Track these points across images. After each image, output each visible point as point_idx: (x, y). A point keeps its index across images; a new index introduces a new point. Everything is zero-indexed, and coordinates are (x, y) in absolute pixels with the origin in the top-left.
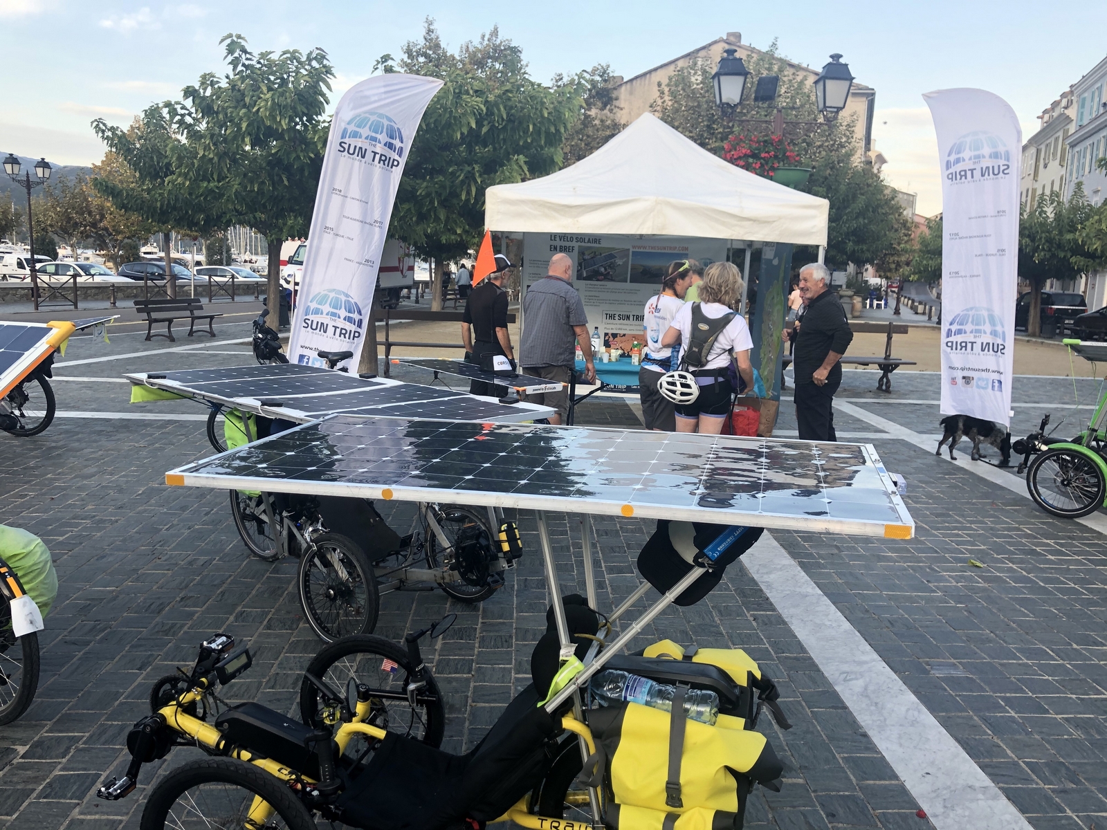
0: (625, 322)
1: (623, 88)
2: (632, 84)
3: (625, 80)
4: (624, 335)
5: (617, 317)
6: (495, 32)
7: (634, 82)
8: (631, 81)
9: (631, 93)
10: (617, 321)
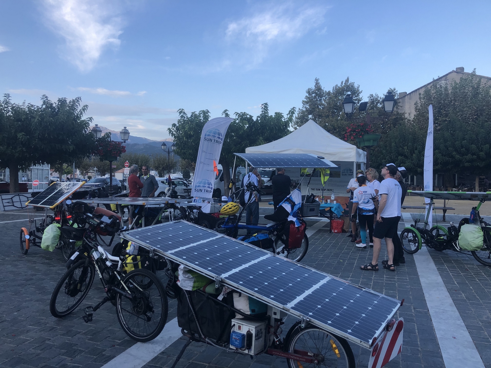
0: (318, 191)
1: (406, 97)
2: (410, 95)
3: (407, 93)
4: (318, 196)
5: (315, 190)
6: (347, 80)
7: (412, 94)
8: (410, 94)
9: (410, 99)
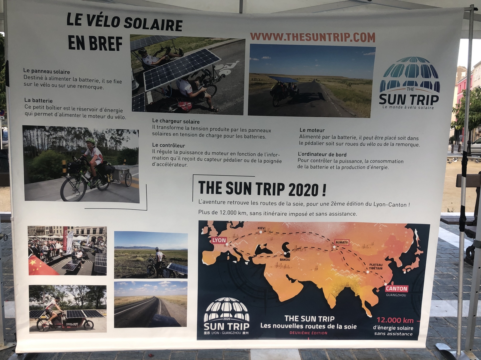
0: (242, 197)
4: (241, 224)
5: (224, 189)
10: (225, 196)
